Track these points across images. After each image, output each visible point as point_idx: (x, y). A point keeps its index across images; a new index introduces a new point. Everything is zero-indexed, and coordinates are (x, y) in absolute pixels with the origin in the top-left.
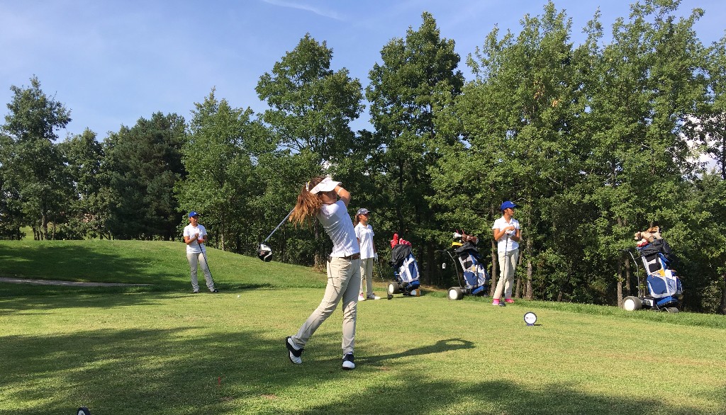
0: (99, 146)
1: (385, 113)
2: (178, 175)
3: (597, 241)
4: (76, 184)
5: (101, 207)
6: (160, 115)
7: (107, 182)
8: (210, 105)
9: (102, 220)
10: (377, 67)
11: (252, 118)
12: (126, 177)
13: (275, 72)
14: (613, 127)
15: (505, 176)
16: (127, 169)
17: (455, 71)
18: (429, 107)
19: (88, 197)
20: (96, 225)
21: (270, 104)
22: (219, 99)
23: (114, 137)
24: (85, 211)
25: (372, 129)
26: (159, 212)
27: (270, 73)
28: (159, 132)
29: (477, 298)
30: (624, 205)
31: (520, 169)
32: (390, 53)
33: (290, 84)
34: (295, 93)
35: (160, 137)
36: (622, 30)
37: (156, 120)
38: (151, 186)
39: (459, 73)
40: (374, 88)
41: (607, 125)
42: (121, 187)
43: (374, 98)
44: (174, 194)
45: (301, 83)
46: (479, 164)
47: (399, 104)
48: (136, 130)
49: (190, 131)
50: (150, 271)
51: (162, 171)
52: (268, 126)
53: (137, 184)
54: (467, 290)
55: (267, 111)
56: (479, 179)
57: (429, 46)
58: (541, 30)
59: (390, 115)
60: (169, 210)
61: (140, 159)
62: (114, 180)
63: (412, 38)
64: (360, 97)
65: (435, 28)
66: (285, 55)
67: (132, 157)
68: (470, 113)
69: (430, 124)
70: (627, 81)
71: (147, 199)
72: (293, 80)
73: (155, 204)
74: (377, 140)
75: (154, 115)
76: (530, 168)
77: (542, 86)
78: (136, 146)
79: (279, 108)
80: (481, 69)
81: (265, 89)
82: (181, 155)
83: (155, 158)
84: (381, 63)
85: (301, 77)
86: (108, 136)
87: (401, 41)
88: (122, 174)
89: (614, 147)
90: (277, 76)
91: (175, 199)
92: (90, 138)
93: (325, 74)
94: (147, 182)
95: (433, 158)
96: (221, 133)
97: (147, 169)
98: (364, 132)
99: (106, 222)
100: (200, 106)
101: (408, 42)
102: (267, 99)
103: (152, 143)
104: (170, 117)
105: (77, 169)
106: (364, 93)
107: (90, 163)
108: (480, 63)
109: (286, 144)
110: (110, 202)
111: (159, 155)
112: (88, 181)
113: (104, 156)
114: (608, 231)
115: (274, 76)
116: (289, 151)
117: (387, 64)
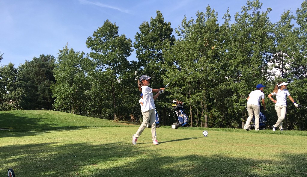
0: (16, 70)
1: (142, 53)
2: (52, 82)
3: (233, 105)
4: (6, 87)
5: (18, 97)
6: (43, 55)
7: (20, 86)
8: (66, 51)
9: (19, 103)
10: (138, 34)
11: (84, 56)
12: (28, 83)
13: (94, 36)
14: (237, 57)
15: (194, 78)
16: (29, 79)
17: (171, 35)
18: (161, 50)
19: (11, 93)
20: (15, 105)
21: (92, 50)
22: (69, 48)
23: (23, 66)
24: (10, 99)
25: (137, 60)
26: (44, 98)
27: (92, 36)
28: (43, 63)
29: (184, 128)
30: (243, 90)
31: (200, 76)
32: (143, 28)
33: (101, 41)
34: (103, 44)
35: (43, 65)
36: (239, 17)
37: (41, 58)
38: (40, 87)
39: (173, 36)
40: (137, 43)
41: (234, 57)
42: (26, 88)
43: (137, 47)
44: (51, 90)
45: (106, 41)
46: (183, 74)
47: (148, 49)
48: (32, 62)
49: (57, 62)
50: (41, 123)
51: (44, 80)
52: (91, 59)
53: (34, 86)
54: (180, 124)
55: (91, 53)
56: (183, 80)
57: (160, 25)
58: (205, 18)
59: (145, 54)
60: (48, 97)
61: (35, 75)
62: (23, 85)
63: (153, 21)
64: (131, 46)
65: (162, 17)
66: (98, 29)
67: (31, 74)
68: (178, 52)
69: (161, 58)
70: (242, 38)
71: (38, 93)
72: (102, 39)
73: (42, 95)
74: (140, 64)
75: (40, 56)
76: (204, 75)
77: (207, 41)
78: (32, 69)
79: (96, 51)
80: (181, 34)
81: (90, 43)
82: (53, 73)
83: (41, 74)
84: (140, 32)
85: (106, 38)
86: (20, 65)
87: (147, 23)
88: (27, 82)
89: (238, 65)
90: (95, 37)
91: (51, 92)
92: (11, 66)
93: (116, 36)
94: (38, 85)
95: (163, 72)
96: (71, 63)
97: (38, 80)
98: (133, 62)
99: (20, 104)
100: (61, 51)
101: (151, 23)
102: (91, 47)
103: (40, 68)
104: (48, 56)
105: (6, 80)
106: (133, 45)
107: (12, 77)
108: (181, 32)
109: (100, 67)
110: (22, 94)
111: (43, 73)
112: (11, 85)
113: (18, 74)
114: (237, 101)
115: (93, 38)
116: (101, 70)
117: (142, 33)
